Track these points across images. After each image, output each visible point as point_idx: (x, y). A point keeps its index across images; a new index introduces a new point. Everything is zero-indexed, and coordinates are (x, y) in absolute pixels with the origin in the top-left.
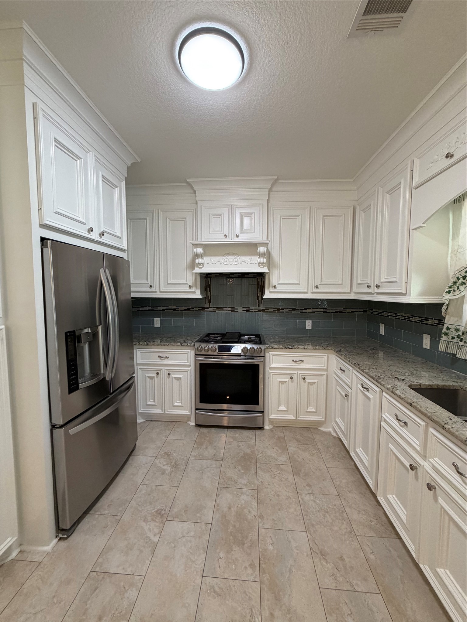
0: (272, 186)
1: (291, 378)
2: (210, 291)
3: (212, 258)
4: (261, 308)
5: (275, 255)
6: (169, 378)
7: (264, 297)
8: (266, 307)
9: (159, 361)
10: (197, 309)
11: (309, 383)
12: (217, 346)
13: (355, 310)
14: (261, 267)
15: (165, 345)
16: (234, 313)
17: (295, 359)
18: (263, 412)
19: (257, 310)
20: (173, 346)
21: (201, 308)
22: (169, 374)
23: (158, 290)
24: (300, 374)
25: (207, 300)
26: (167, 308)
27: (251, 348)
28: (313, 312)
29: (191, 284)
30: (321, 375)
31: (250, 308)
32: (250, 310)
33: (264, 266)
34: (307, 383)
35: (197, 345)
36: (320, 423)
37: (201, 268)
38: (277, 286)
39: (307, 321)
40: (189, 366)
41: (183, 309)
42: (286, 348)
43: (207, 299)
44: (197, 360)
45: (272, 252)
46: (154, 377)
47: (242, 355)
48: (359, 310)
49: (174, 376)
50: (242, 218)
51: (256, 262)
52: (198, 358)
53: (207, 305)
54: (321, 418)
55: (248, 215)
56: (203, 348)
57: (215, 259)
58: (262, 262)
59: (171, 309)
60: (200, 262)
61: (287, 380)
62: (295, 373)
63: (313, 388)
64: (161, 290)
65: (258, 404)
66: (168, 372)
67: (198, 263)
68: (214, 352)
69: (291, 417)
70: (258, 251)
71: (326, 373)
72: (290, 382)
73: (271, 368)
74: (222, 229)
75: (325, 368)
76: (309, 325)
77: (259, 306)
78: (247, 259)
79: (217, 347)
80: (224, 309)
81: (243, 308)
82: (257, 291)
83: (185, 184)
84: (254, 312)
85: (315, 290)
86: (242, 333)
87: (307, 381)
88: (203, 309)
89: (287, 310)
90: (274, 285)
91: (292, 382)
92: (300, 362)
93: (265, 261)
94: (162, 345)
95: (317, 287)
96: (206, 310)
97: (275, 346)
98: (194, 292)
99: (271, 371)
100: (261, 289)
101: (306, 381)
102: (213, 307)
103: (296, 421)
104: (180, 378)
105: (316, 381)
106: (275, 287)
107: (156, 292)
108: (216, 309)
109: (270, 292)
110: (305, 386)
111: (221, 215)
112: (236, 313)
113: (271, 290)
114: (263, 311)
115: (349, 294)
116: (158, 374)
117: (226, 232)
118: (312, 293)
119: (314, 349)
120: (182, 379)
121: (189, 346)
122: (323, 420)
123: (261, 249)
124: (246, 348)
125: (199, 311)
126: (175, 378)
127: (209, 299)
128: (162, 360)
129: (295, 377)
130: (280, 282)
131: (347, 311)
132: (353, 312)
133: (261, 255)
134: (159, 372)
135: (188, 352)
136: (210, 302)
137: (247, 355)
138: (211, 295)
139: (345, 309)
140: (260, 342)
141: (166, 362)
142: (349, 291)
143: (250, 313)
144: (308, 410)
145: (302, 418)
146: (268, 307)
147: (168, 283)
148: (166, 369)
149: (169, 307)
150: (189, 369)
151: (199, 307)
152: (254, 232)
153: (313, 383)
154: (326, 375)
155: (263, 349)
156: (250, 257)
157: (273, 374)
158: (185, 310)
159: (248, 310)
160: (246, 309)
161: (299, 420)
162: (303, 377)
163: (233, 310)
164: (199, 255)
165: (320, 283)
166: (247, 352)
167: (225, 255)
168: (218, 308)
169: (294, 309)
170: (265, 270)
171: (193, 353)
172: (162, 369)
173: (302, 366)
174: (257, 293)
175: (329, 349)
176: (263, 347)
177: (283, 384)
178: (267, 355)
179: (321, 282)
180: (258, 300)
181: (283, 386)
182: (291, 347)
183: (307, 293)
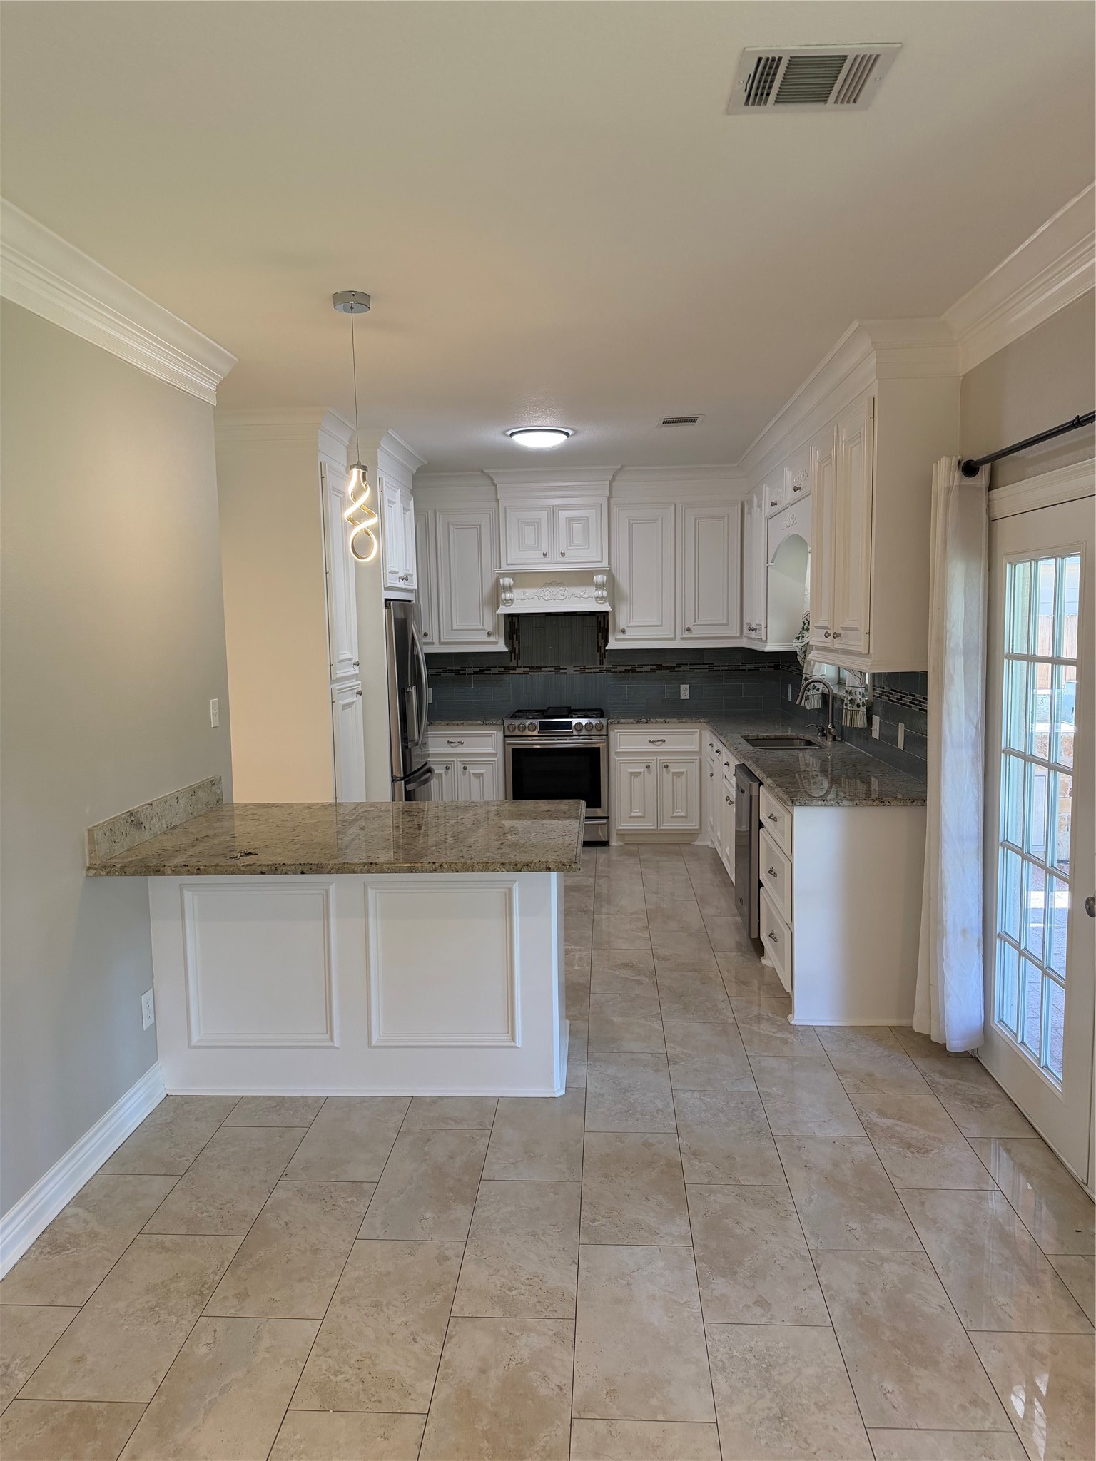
0: (614, 476)
1: (648, 767)
2: (518, 639)
3: (525, 590)
4: (606, 665)
5: (622, 580)
6: (464, 774)
7: (606, 648)
8: (614, 664)
9: (449, 750)
10: (496, 671)
11: (674, 773)
12: (537, 722)
13: (760, 665)
14: (599, 603)
15: (458, 725)
16: (559, 675)
17: (653, 738)
18: (608, 818)
19: (598, 670)
20: (471, 724)
21: (503, 669)
22: (465, 768)
23: (436, 640)
24: (661, 760)
25: (513, 655)
26: (445, 670)
27: (587, 724)
28: (692, 670)
29: (490, 629)
30: (692, 761)
31: (587, 667)
32: (587, 671)
33: (605, 602)
34: (671, 774)
35: (507, 722)
36: (693, 834)
37: (510, 606)
38: (626, 629)
39: (682, 686)
40: (495, 755)
41: (471, 671)
42: (638, 722)
43: (514, 653)
44: (508, 744)
45: (617, 577)
46: (441, 774)
47: (574, 734)
48: (767, 665)
49: (471, 771)
50: (569, 526)
51: (593, 596)
52: (509, 741)
53: (513, 664)
54: (693, 825)
55: (578, 520)
56: (517, 726)
57: (530, 592)
58: (600, 596)
59: (451, 671)
60: (508, 598)
61: (642, 770)
62: (654, 760)
63: (681, 781)
64: (442, 640)
65: (599, 806)
66: (463, 766)
67: (505, 600)
68: (534, 731)
69: (649, 825)
70: (594, 580)
71: (697, 758)
72: (646, 772)
73: (617, 753)
74: (538, 543)
75: (697, 750)
76: (685, 692)
77: (601, 663)
78: (578, 591)
79: (538, 725)
80: (542, 669)
81: (574, 666)
82: (598, 638)
83: (479, 473)
84: (594, 673)
85: (687, 635)
86: (573, 708)
87: (672, 770)
88: (507, 670)
89: (648, 668)
90: (622, 628)
91: (650, 773)
92: (661, 742)
93: (605, 593)
94: (453, 725)
95: (689, 630)
96: (511, 672)
97: (623, 721)
98: (496, 643)
99: (617, 758)
100: (603, 633)
101: (669, 771)
102: (524, 667)
103: (657, 832)
104: (482, 774)
105: (684, 770)
106: (623, 631)
107: (433, 643)
108: (528, 669)
109: (617, 640)
110: (668, 778)
111: (537, 522)
112: (562, 675)
113: (618, 637)
114: (608, 670)
115: (738, 640)
116: (447, 768)
117: (545, 548)
118: (682, 639)
119: (679, 722)
120: (484, 776)
121: (495, 724)
122: (697, 827)
123: (599, 578)
124: (580, 723)
125: (500, 673)
126: (473, 774)
127: (517, 652)
128: (453, 747)
129: (653, 765)
130: (631, 624)
131: (748, 667)
132: (757, 669)
133: (599, 586)
134: (450, 766)
135: (494, 734)
136: (518, 657)
137: (581, 734)
138: (519, 646)
139: (744, 664)
140: (602, 717)
141: (459, 750)
142: (738, 635)
143: (587, 674)
144: (674, 815)
145: (665, 826)
146: (616, 664)
147: (454, 628)
148: (460, 761)
149: (448, 668)
150: (496, 759)
151: (499, 667)
152: (589, 548)
153: (679, 774)
154: (698, 761)
155: (605, 724)
156: (583, 588)
157: (621, 763)
158: (475, 673)
159: (583, 670)
160: (579, 669)
161: (660, 830)
162: (665, 764)
163: (558, 670)
164: (507, 587)
165: (693, 624)
166: (581, 730)
167: (545, 585)
168: (533, 669)
169: (660, 667)
170: (606, 607)
171: (500, 735)
172: (453, 761)
173: (664, 748)
174: (598, 642)
175: (700, 722)
176: (604, 722)
177: (637, 776)
178: (611, 734)
179: (695, 622)
180: (598, 654)
181: (637, 781)
182: (646, 721)
183: (674, 639)
